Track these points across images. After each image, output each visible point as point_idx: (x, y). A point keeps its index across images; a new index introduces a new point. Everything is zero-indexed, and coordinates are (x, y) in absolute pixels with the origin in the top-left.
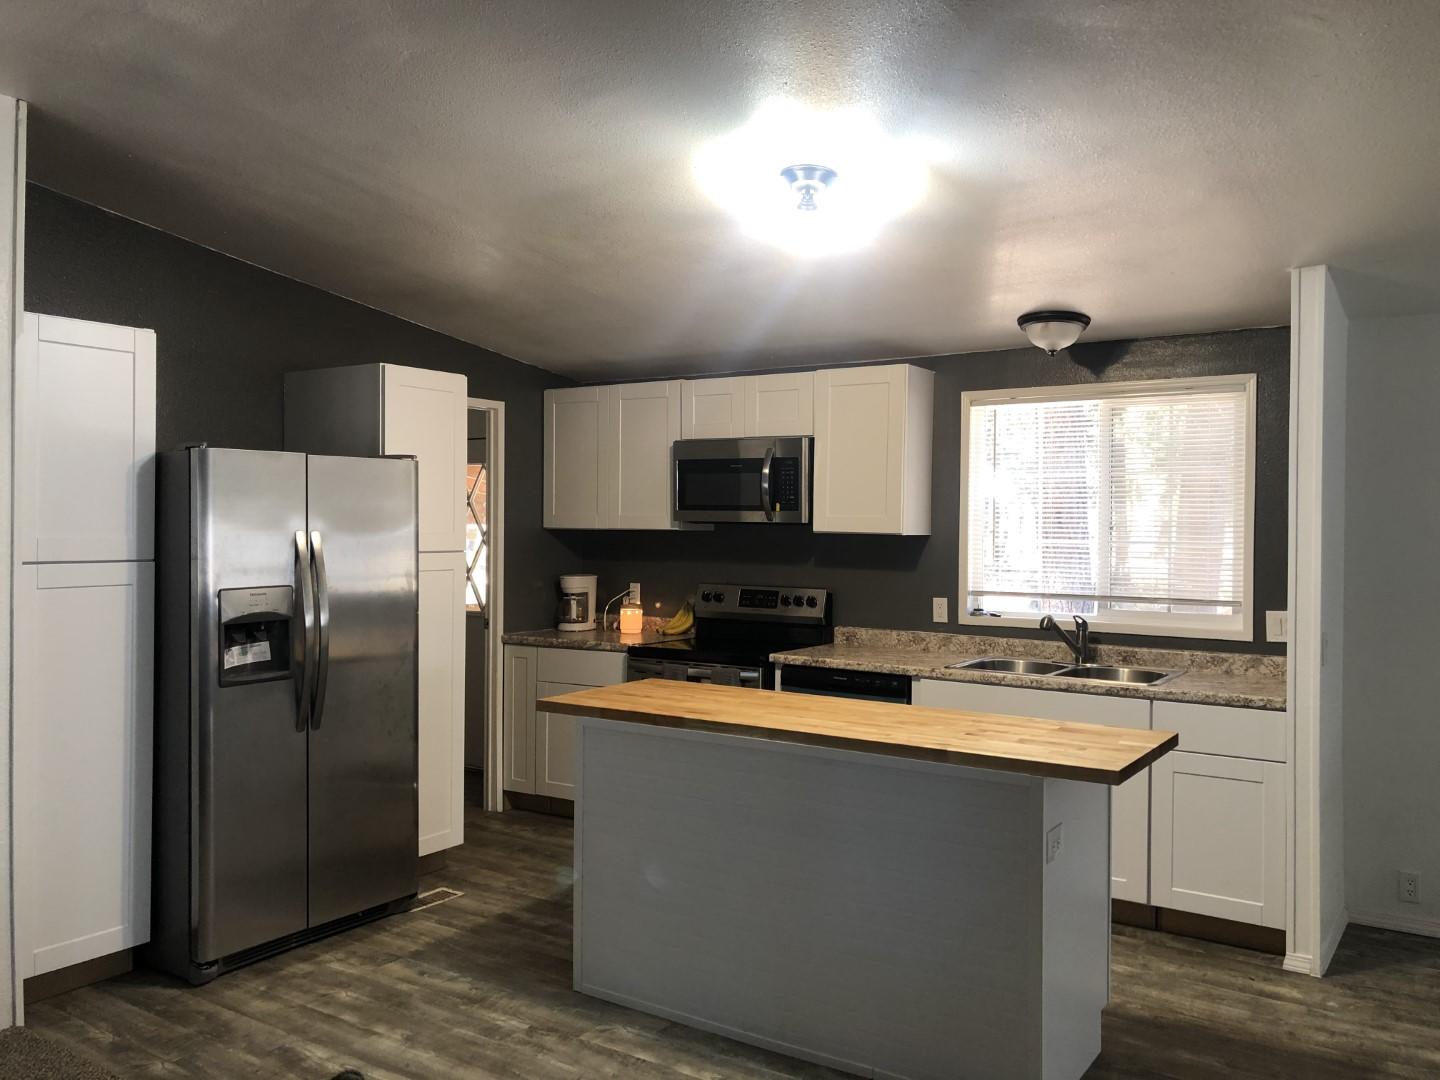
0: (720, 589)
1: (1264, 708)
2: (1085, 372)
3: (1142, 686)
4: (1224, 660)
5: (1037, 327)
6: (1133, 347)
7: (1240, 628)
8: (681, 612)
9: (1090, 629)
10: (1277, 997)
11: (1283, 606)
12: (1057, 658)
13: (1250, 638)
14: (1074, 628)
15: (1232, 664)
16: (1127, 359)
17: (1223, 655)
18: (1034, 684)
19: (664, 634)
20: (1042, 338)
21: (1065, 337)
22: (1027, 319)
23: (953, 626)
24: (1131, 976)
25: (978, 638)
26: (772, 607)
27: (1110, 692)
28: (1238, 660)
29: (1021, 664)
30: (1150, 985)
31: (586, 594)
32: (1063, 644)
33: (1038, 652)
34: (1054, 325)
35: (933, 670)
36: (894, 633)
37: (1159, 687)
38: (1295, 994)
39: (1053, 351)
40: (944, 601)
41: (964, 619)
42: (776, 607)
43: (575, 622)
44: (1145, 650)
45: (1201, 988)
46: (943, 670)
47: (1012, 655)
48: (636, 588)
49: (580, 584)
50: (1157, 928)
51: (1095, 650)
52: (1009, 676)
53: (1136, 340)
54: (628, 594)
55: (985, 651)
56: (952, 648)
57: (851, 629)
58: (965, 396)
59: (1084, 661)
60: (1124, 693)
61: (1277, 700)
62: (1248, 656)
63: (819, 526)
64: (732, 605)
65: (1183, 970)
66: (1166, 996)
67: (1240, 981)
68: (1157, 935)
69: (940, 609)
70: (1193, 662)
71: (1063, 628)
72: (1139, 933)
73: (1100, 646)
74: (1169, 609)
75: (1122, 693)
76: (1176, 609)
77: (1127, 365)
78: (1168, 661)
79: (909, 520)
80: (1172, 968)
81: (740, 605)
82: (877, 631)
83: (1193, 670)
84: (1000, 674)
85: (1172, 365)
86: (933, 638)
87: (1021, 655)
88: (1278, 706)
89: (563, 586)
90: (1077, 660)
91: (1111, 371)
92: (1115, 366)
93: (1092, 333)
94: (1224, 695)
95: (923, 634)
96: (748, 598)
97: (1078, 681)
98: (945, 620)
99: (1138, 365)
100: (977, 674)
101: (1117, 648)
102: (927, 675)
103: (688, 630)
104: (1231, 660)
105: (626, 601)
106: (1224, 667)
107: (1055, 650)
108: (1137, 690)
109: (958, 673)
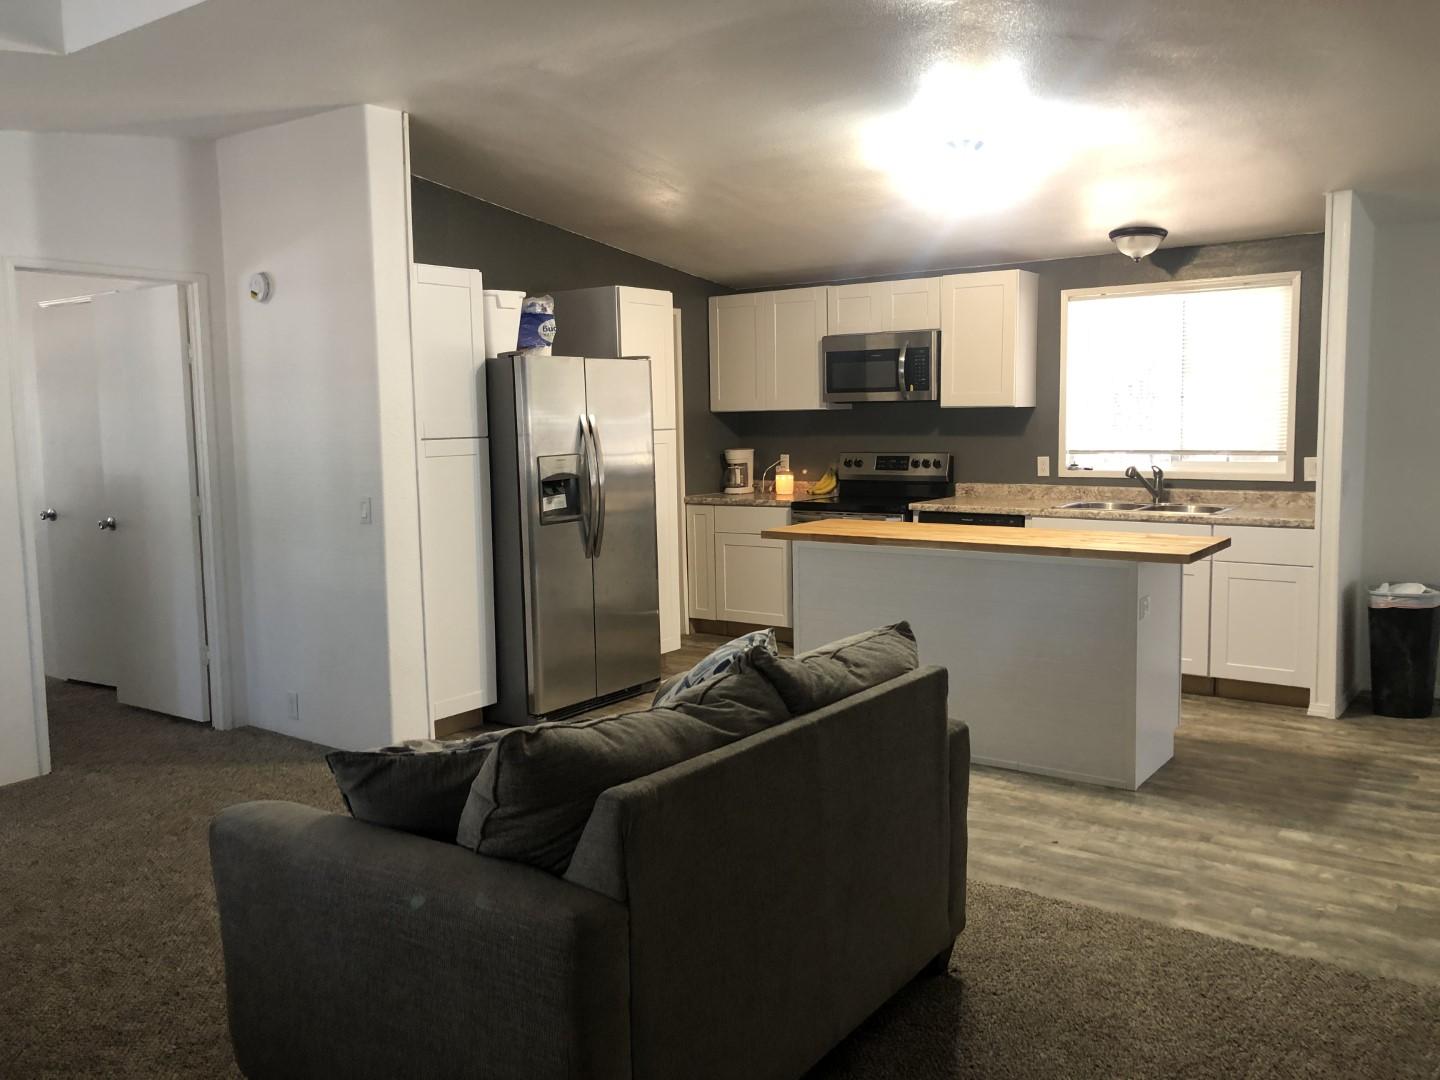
0: (859, 457)
1: (1298, 527)
2: (1163, 272)
3: (1206, 515)
4: (1271, 497)
5: (1126, 239)
6: (1202, 251)
7: (1283, 471)
8: (825, 476)
9: (1165, 477)
10: (1304, 729)
11: (1314, 454)
12: (1139, 501)
13: (1291, 479)
14: (1152, 476)
15: (1277, 499)
16: (1197, 261)
17: (1270, 493)
18: (1122, 517)
19: (813, 494)
20: (1127, 248)
21: (1147, 247)
22: (1117, 233)
23: (1054, 479)
24: (1195, 720)
25: (1074, 488)
26: (904, 469)
27: (1180, 521)
28: (1281, 496)
29: (1110, 505)
30: (1207, 724)
31: (746, 464)
32: (1144, 489)
33: (1122, 496)
34: (1138, 238)
35: (1042, 510)
36: (1006, 486)
37: (1218, 516)
38: (1315, 728)
39: (1137, 258)
40: (1047, 459)
41: (1063, 473)
42: (907, 469)
43: (738, 486)
44: (1209, 491)
45: (1247, 725)
46: (1050, 510)
47: (1102, 500)
48: (785, 458)
49: (741, 457)
50: (1215, 693)
51: (1168, 493)
52: (1102, 512)
53: (1204, 246)
54: (779, 464)
55: (1080, 498)
56: (1053, 495)
57: (969, 485)
58: (1064, 294)
59: (1160, 501)
60: (1192, 521)
61: (1308, 521)
62: (1290, 493)
63: (944, 403)
64: (870, 469)
65: (1233, 717)
66: (1220, 729)
67: (1276, 722)
68: (1215, 699)
69: (1043, 465)
70: (1246, 498)
71: (1144, 477)
72: (1201, 697)
73: (1172, 490)
74: (1228, 460)
75: (1190, 520)
76: (1232, 458)
77: (1197, 267)
78: (1226, 499)
79: (1020, 395)
80: (1225, 715)
81: (877, 469)
82: (991, 486)
83: (1247, 505)
84: (1095, 511)
85: (1233, 265)
86: (1038, 489)
87: (1109, 499)
88: (1308, 525)
89: (728, 458)
90: (1154, 501)
91: (1184, 271)
92: (1187, 267)
93: (1168, 242)
94: (1268, 519)
95: (1028, 486)
96: (883, 463)
97: (1156, 514)
98: (1047, 474)
99: (1207, 266)
100: (1077, 511)
101: (1186, 490)
102: (1037, 514)
103: (832, 490)
104: (1276, 497)
105: (778, 469)
106: (1270, 502)
107: (1137, 493)
108: (1201, 518)
109: (1061, 511)
